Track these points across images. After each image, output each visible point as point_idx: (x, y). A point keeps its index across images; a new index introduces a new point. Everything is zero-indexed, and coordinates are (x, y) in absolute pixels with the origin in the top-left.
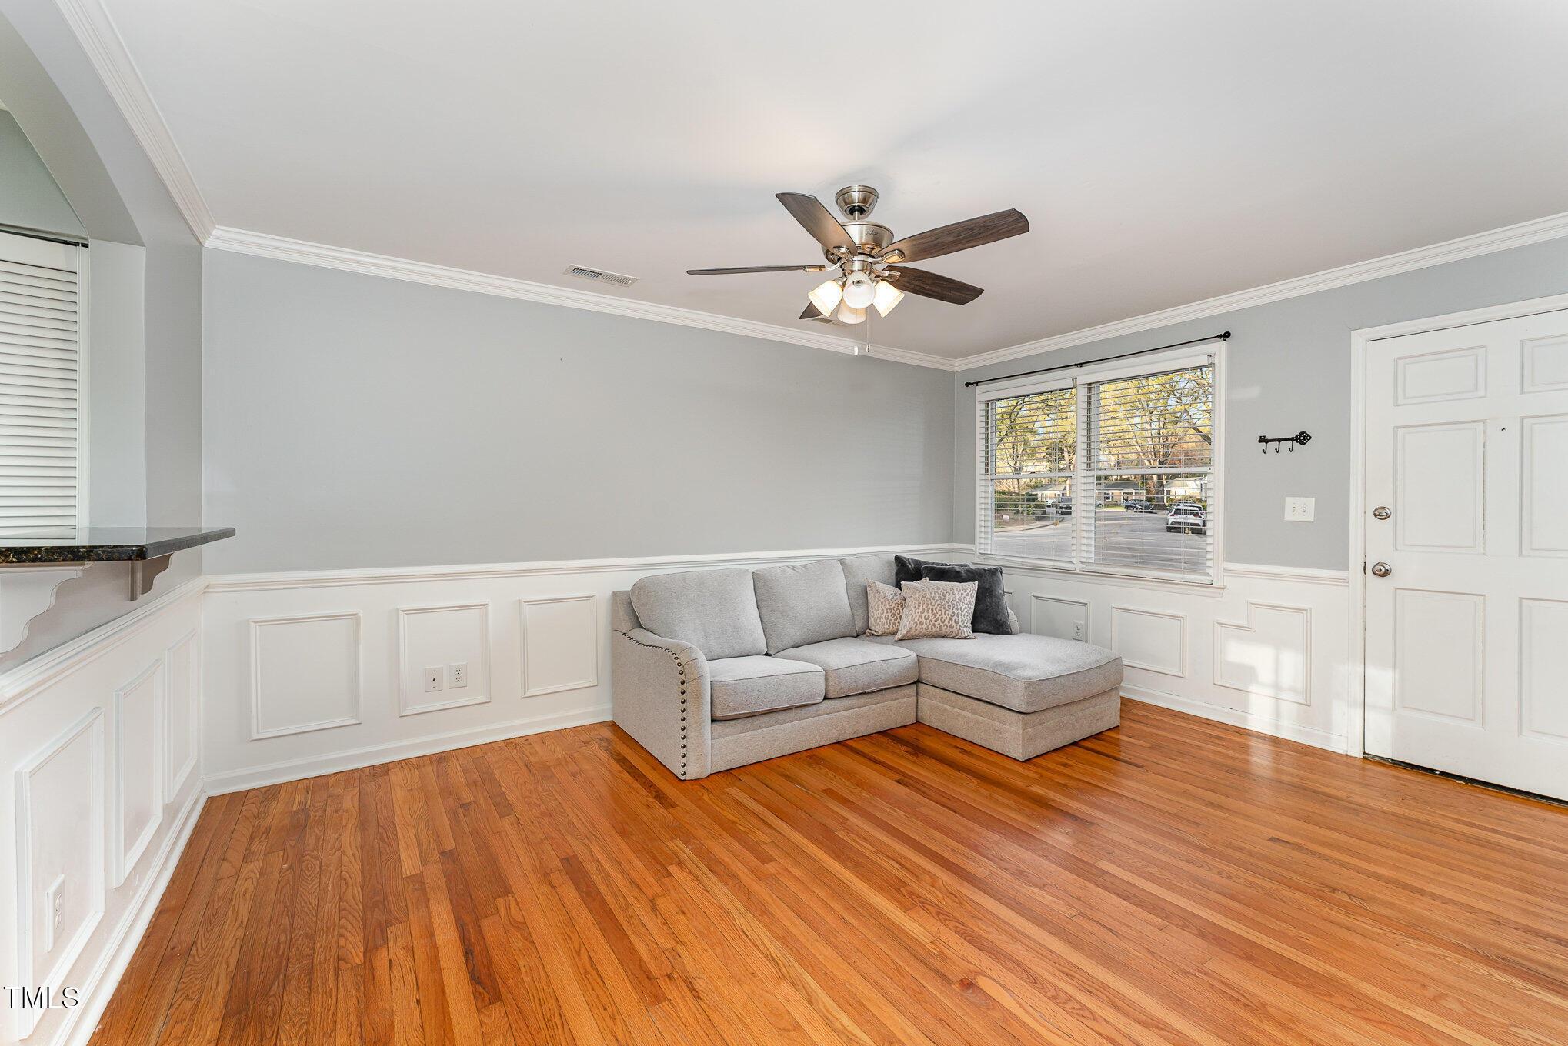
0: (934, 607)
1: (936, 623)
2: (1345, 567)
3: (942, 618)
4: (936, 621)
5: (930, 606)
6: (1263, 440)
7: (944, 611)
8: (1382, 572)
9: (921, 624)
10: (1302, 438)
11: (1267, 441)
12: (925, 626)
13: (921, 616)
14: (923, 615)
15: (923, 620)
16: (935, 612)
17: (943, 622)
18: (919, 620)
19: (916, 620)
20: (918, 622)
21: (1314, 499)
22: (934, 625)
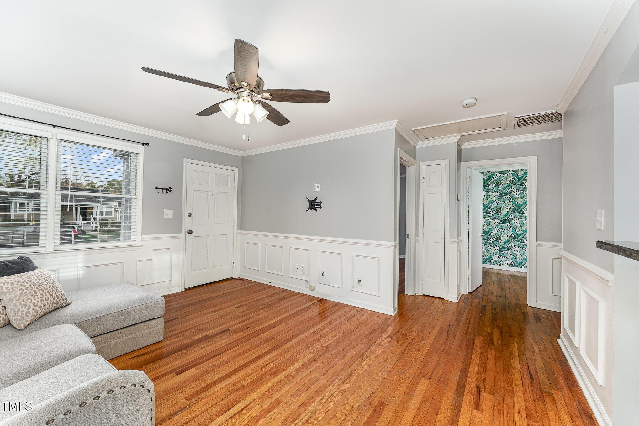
0: (48, 290)
1: (55, 301)
2: (181, 232)
3: (57, 295)
4: (54, 299)
5: (45, 290)
6: (157, 188)
7: (55, 290)
8: (190, 232)
9: (44, 306)
10: (170, 189)
11: (158, 189)
12: (47, 307)
13: (42, 300)
14: (44, 298)
15: (45, 302)
16: (51, 293)
17: (58, 298)
18: (42, 303)
19: (39, 304)
20: (42, 305)
21: (172, 210)
22: (53, 303)
